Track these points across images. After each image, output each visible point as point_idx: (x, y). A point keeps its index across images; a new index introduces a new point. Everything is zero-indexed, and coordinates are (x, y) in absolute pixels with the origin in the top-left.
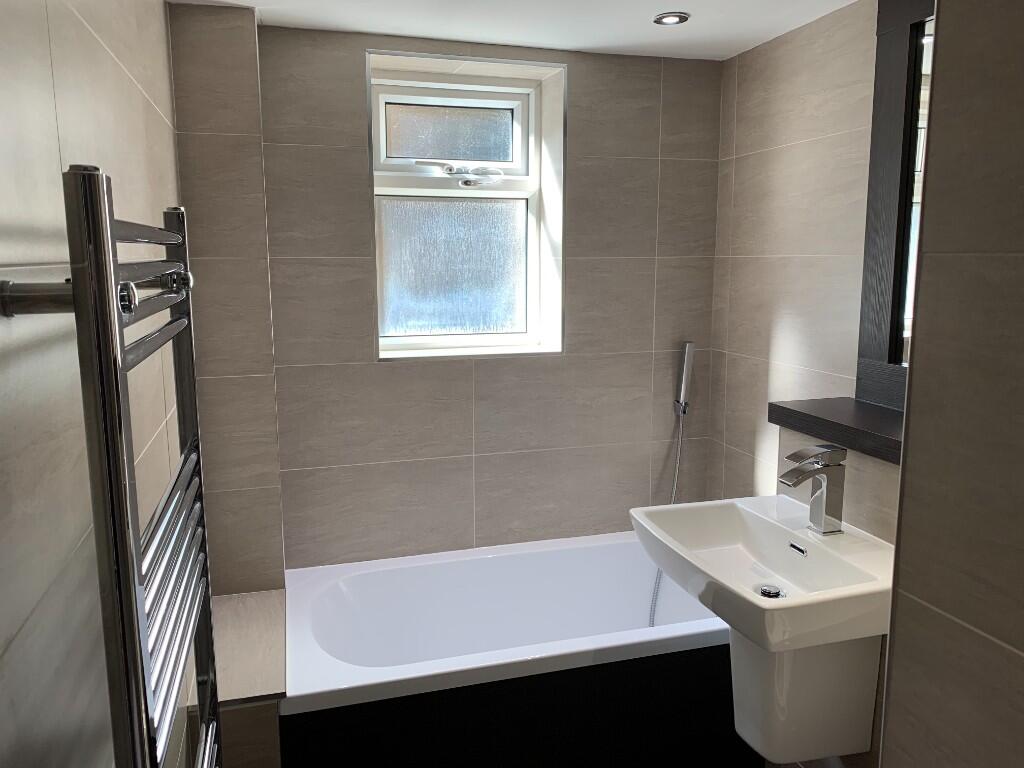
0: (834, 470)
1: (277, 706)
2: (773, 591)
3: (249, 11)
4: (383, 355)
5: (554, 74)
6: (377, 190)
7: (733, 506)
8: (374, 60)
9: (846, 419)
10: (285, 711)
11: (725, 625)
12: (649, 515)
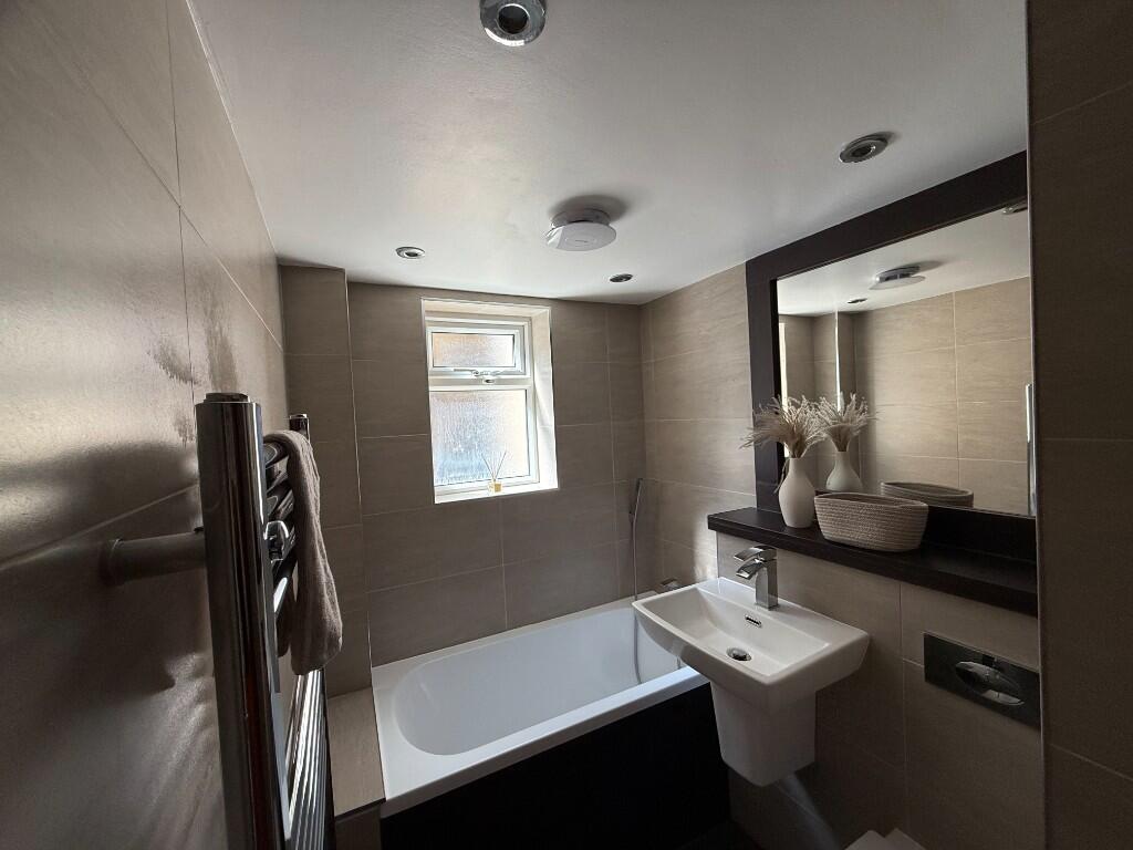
0: (769, 562)
1: (378, 812)
2: (741, 655)
3: (341, 271)
4: (438, 501)
5: (543, 313)
6: (431, 388)
7: (695, 589)
8: (427, 304)
9: (752, 522)
10: (384, 815)
11: (697, 673)
12: (646, 605)
